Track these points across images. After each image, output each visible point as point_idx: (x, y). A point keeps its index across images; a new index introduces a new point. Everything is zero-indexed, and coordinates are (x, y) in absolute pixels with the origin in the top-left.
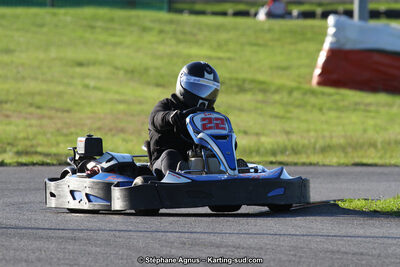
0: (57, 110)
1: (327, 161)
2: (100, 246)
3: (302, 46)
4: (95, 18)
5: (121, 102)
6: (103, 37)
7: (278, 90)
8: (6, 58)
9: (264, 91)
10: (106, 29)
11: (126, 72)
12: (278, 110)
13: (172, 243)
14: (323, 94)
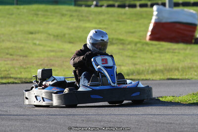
0: (20, 56)
1: (154, 78)
2: (41, 123)
4: (38, 10)
5: (52, 51)
7: (130, 43)
9: (123, 44)
10: (44, 15)
11: (54, 36)
12: (130, 53)
13: (77, 120)
14: (152, 44)
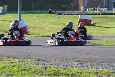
0: (42, 29)
3: (75, 19)
5: (51, 27)
6: (47, 18)
8: (34, 21)
11: (51, 23)
